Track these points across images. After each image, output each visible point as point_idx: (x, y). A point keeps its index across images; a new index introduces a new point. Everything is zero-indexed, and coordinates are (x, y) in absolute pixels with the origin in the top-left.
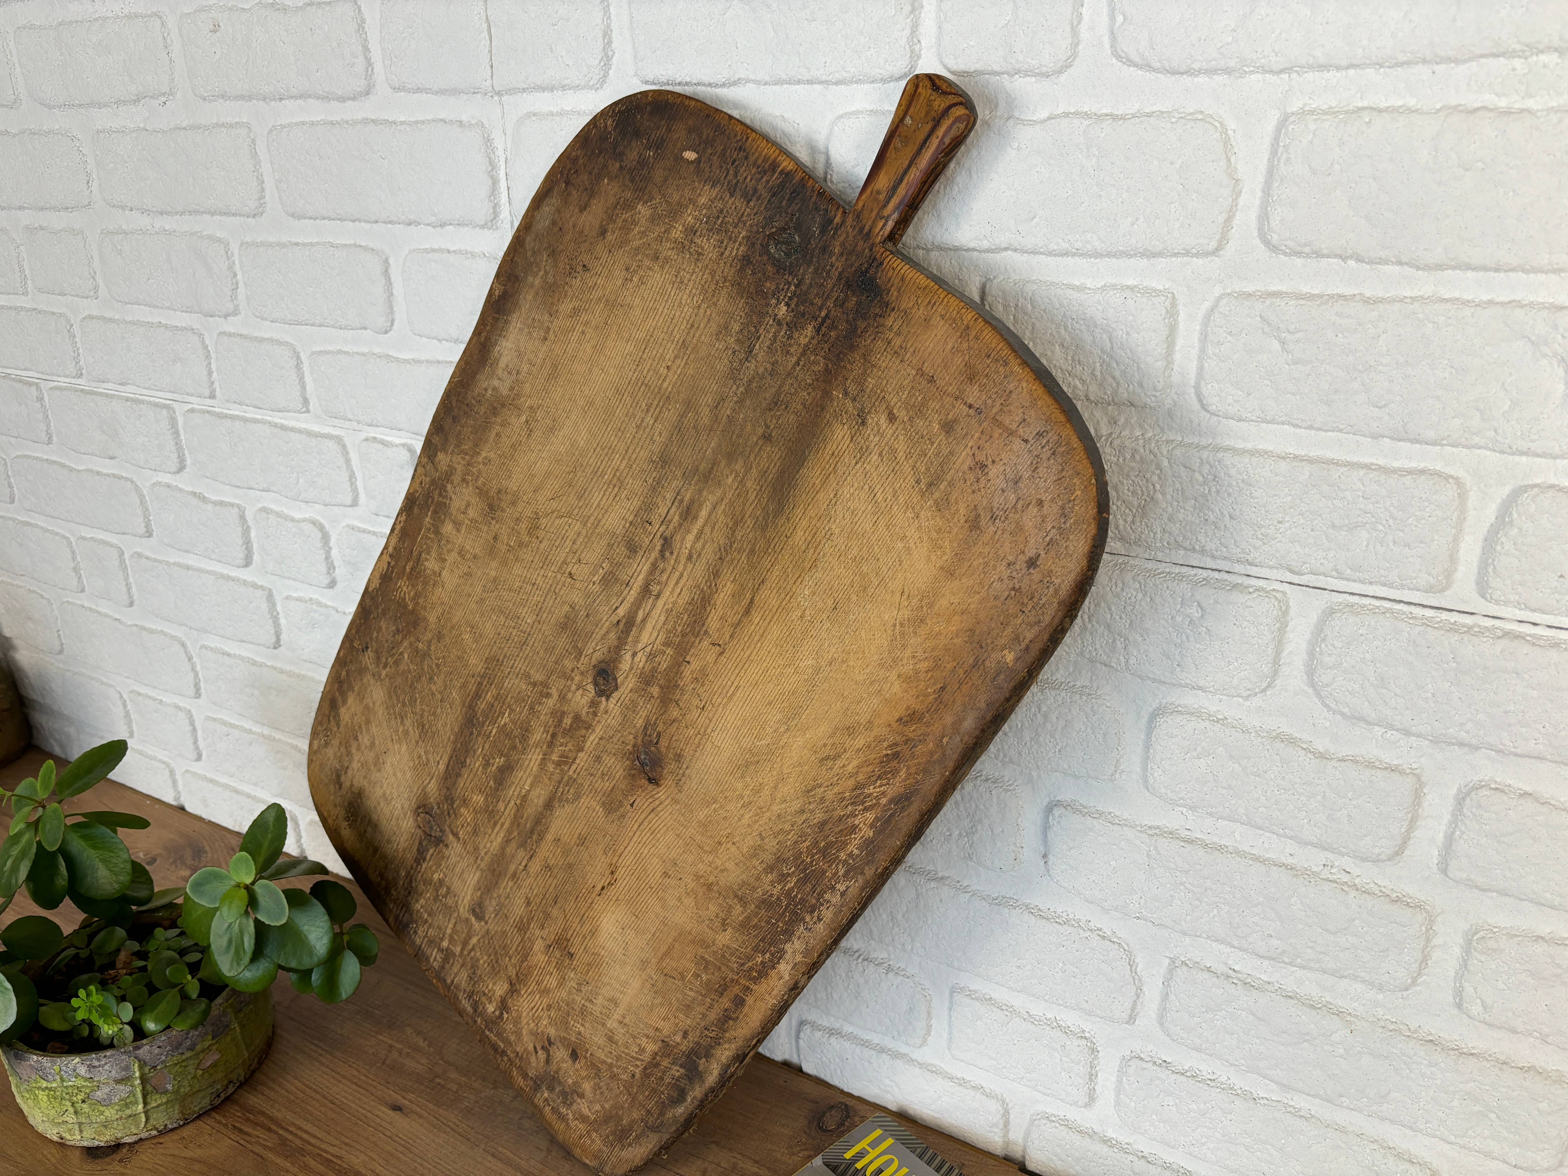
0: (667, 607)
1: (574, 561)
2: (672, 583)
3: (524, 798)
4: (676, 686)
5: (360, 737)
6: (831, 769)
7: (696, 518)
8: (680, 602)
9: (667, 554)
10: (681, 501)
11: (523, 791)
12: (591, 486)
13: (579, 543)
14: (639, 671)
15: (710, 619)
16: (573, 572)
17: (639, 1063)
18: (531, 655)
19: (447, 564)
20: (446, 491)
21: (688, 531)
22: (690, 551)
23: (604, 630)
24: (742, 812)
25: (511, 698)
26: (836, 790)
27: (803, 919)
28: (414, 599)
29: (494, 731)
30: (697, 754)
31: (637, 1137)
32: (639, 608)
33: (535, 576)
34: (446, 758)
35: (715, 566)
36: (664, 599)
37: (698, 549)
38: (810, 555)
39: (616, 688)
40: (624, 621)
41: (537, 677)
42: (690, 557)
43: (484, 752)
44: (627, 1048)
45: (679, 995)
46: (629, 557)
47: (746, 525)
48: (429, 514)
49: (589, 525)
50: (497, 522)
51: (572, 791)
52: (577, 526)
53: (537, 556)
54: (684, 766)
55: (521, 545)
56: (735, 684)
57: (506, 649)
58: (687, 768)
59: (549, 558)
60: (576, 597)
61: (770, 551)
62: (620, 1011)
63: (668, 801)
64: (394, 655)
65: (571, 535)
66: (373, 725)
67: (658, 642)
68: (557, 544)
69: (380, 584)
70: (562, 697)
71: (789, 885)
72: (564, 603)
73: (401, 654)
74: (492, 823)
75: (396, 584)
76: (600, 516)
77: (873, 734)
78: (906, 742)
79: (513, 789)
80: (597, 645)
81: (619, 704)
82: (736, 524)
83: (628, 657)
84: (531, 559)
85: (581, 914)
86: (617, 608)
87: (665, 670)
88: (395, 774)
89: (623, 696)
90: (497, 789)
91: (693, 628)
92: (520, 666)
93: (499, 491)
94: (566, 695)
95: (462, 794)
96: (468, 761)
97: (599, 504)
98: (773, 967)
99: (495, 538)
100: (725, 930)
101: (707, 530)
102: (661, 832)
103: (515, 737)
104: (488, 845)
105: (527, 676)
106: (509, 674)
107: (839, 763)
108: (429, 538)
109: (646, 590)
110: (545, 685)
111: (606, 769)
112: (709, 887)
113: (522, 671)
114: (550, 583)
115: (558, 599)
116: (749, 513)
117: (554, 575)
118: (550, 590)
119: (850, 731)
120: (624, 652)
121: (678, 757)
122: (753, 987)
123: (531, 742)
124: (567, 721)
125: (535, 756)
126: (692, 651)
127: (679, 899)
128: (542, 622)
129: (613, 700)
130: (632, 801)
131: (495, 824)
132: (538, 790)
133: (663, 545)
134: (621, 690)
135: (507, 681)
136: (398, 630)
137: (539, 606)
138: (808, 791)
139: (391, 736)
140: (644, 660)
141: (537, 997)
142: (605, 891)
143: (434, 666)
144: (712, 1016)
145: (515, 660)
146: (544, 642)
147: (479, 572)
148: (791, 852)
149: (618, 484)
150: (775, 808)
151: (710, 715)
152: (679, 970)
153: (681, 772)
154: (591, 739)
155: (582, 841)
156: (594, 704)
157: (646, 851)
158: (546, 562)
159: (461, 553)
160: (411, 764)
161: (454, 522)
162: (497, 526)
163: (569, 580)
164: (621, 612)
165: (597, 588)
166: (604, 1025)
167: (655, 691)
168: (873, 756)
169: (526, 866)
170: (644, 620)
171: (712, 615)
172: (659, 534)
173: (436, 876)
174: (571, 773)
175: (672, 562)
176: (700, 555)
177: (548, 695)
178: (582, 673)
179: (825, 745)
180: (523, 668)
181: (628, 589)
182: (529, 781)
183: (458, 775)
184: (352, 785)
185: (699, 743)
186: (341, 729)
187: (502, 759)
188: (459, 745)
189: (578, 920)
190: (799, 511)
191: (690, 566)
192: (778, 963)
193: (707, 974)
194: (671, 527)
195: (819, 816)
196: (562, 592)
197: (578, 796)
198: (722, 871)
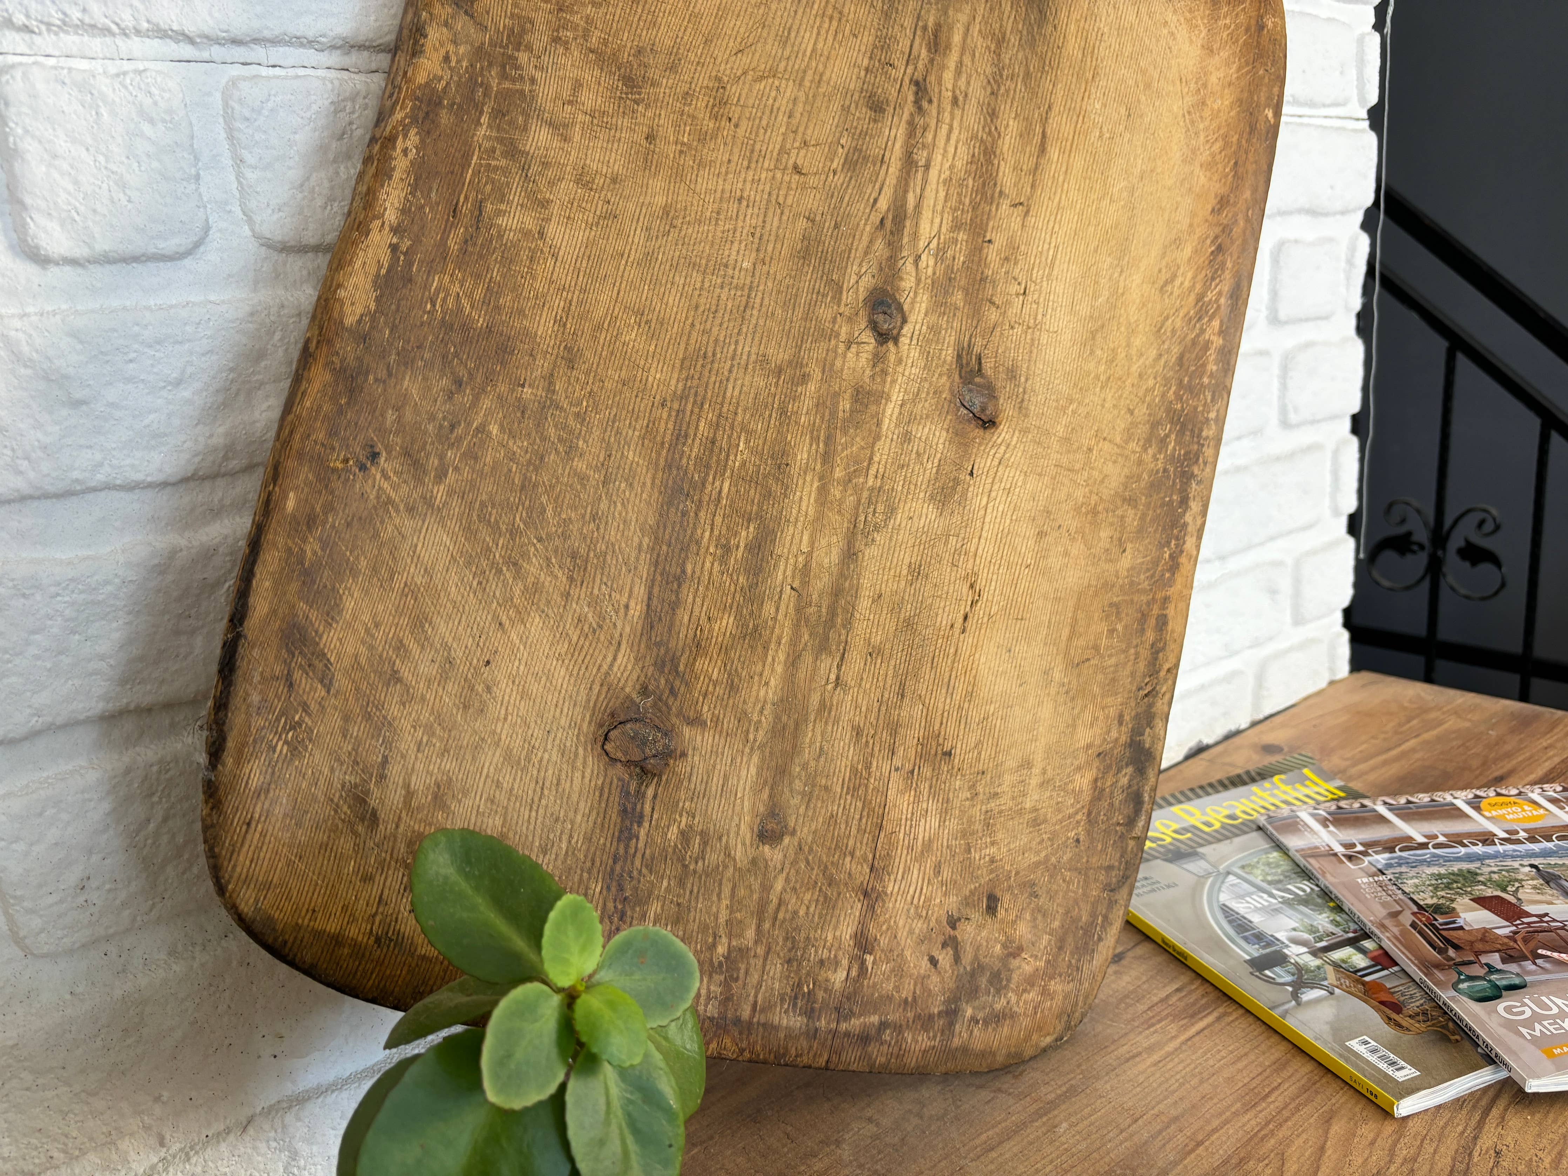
0: (943, 176)
1: (797, 144)
2: (941, 141)
3: (805, 571)
4: (983, 280)
5: (406, 673)
6: (1172, 293)
7: (948, 47)
8: (959, 164)
9: (925, 104)
10: (925, 28)
11: (801, 559)
12: (797, 22)
13: (798, 115)
14: (929, 281)
15: (1001, 174)
16: (799, 162)
17: (1078, 817)
18: (761, 322)
19: (555, 209)
20: (517, 67)
21: (943, 67)
22: (954, 92)
23: (866, 239)
24: (1102, 396)
25: (745, 411)
26: (1181, 315)
27: (1193, 476)
28: (486, 302)
29: (726, 485)
30: (1034, 355)
31: (1105, 918)
32: (906, 191)
33: (740, 185)
34: (640, 591)
35: (989, 104)
36: (938, 168)
37: (963, 88)
38: (1089, 63)
39: (904, 321)
40: (890, 217)
41: (781, 356)
42: (955, 101)
43: (716, 533)
44: (1059, 811)
45: (1100, 677)
46: (875, 121)
47: (1011, 45)
48: (484, 119)
49: (807, 83)
50: (647, 106)
51: (880, 508)
52: (790, 90)
53: (736, 150)
54: (1023, 379)
55: (702, 138)
56: (1053, 245)
57: (715, 330)
58: (1027, 380)
59: (757, 147)
60: (812, 201)
61: (1047, 68)
62: (1036, 770)
63: (1015, 439)
64: (459, 440)
65: (783, 103)
66: (437, 620)
67: (944, 230)
68: (764, 123)
69: (378, 300)
70: (828, 369)
71: (1170, 447)
72: (797, 216)
73: (482, 429)
74: (760, 649)
75: (426, 286)
76: (821, 67)
77: (1196, 237)
78: (1223, 231)
79: (782, 568)
80: (860, 265)
81: (914, 342)
82: (999, 44)
83: (909, 267)
84: (726, 158)
85: (946, 680)
86: (876, 201)
87: (964, 263)
88: (524, 695)
89: (917, 328)
90: (753, 586)
91: (984, 194)
92: (747, 349)
93: (640, 52)
94: (832, 365)
95: (691, 634)
96: (689, 568)
97: (814, 50)
98: (1182, 552)
99: (650, 137)
100: (1124, 551)
101: (967, 60)
102: (1019, 484)
103: (765, 477)
104: (762, 693)
105: (764, 360)
106: (730, 371)
107: (1177, 283)
108: (496, 168)
109: (909, 162)
110: (796, 363)
111: (922, 444)
112: (1095, 512)
113: (753, 357)
114: (767, 189)
115: (786, 212)
116: (1009, 29)
117: (771, 174)
118: (769, 201)
119: (1177, 242)
120: (902, 262)
121: (1012, 374)
122: (1171, 592)
123: (795, 470)
124: (845, 404)
125: (807, 490)
126: (991, 224)
127: (1066, 554)
128: (767, 259)
129: (904, 340)
130: (970, 468)
131: (766, 648)
132: (824, 542)
133: (917, 93)
134: (912, 318)
135: (730, 386)
136: (459, 383)
137: (758, 235)
138: (1159, 331)
139: (496, 617)
140: (931, 262)
141: (916, 872)
142: (970, 620)
143: (571, 422)
144: (1142, 666)
145: (737, 342)
146: (778, 292)
147: (631, 206)
148: (1162, 409)
149: (836, 15)
150: (1134, 368)
151: (1036, 297)
152: (1091, 644)
153: (1021, 390)
154: (889, 412)
155: (917, 572)
156: (878, 359)
157: (1008, 521)
158: (752, 157)
159: (583, 179)
160: (563, 648)
161: (550, 124)
162: (649, 114)
163: (797, 177)
164: (883, 204)
165: (839, 179)
166: (1020, 812)
167: (958, 297)
168: (1202, 260)
169: (838, 678)
170: (918, 206)
171: (1002, 169)
172: (907, 80)
173: (673, 834)
174: (870, 482)
175: (934, 112)
176: (966, 95)
177: (805, 378)
178: (850, 320)
179: (1160, 271)
180: (754, 350)
181: (884, 167)
182: (806, 538)
183: (675, 606)
184: (409, 794)
185: (1032, 339)
186: (341, 682)
187: (751, 529)
188: (664, 548)
189: (944, 691)
190: (1063, 14)
191: (958, 113)
192: (1184, 543)
193: (1120, 620)
194: (920, 65)
195: (1176, 350)
196: (789, 201)
197: (891, 511)
198: (1102, 482)
